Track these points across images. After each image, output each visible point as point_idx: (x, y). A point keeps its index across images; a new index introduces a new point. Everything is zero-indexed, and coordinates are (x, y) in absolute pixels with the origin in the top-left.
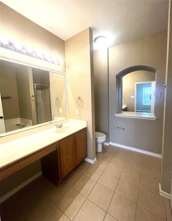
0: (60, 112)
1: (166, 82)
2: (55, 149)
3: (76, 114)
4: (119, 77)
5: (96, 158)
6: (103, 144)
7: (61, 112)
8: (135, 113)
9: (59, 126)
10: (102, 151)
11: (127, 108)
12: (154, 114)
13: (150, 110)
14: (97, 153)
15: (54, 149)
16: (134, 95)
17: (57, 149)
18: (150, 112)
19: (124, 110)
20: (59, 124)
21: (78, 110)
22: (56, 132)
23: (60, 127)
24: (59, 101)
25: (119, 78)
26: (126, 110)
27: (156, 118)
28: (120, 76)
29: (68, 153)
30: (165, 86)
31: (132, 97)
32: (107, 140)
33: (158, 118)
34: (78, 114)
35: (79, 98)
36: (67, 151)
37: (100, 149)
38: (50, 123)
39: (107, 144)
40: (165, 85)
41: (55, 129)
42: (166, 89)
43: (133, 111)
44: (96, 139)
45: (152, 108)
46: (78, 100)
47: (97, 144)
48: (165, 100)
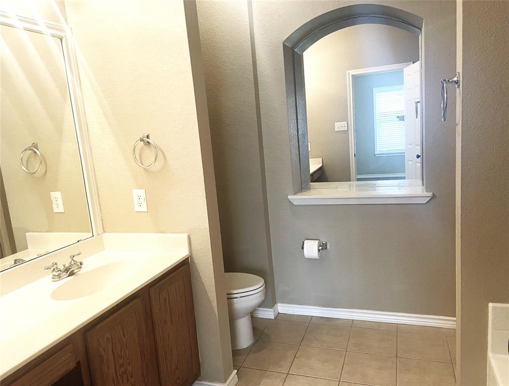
0: (56, 210)
1: (459, 68)
2: (72, 365)
3: (137, 209)
4: (292, 48)
5: (236, 371)
6: (252, 315)
7: (59, 207)
8: (354, 183)
9: (66, 270)
10: (254, 344)
11: (325, 168)
12: (420, 182)
13: (404, 172)
14: (236, 352)
15: (66, 364)
16: (345, 119)
17: (79, 363)
18: (404, 178)
19: (316, 177)
20: (63, 262)
21: (142, 192)
22: (56, 295)
23: (72, 274)
24: (43, 161)
25: (293, 52)
26: (320, 176)
27: (430, 194)
28: (296, 44)
29: (125, 372)
30: (457, 82)
31: (340, 126)
32: (269, 300)
33: (434, 196)
34: (144, 208)
35: (146, 141)
36: (121, 366)
37: (245, 339)
38: (13, 262)
39: (267, 314)
40: (455, 79)
41: (46, 283)
42: (459, 92)
43: (346, 177)
44: (230, 298)
45: (410, 163)
46: (142, 149)
47: (232, 318)
48: (459, 129)
